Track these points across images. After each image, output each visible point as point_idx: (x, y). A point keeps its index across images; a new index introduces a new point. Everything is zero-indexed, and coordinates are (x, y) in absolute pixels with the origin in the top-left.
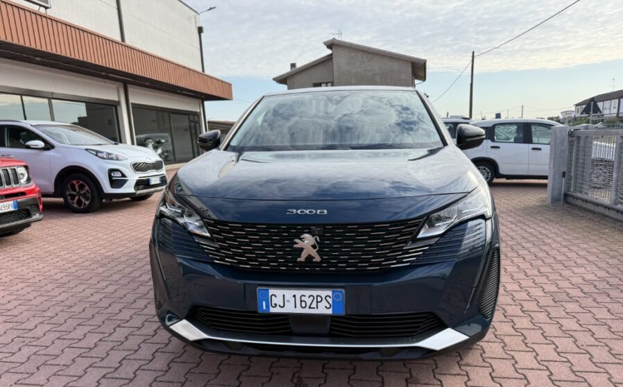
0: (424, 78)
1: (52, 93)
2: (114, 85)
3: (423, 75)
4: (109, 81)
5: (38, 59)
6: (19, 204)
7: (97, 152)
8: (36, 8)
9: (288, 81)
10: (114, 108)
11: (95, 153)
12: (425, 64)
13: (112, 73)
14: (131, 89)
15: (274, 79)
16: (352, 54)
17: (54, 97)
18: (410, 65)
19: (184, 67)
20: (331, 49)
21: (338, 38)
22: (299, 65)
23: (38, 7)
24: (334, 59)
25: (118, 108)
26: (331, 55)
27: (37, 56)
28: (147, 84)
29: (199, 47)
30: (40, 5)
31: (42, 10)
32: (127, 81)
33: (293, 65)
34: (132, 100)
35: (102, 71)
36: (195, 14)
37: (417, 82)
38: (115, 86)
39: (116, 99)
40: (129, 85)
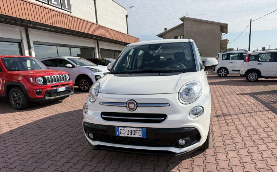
0: (227, 32)
1: (71, 45)
2: (93, 41)
3: (226, 31)
4: (91, 39)
5: (67, 32)
6: (67, 88)
7: (91, 68)
8: (66, 12)
9: (163, 36)
10: (93, 50)
11: (90, 69)
12: (227, 26)
13: (93, 36)
14: (100, 42)
15: (157, 36)
16: (193, 23)
17: (72, 47)
18: (220, 26)
19: (121, 33)
20: (183, 21)
21: (186, 16)
22: (168, 29)
23: (68, 12)
24: (184, 25)
25: (95, 50)
26: (183, 24)
27: (66, 31)
28: (106, 40)
29: (126, 23)
30: (68, 11)
31: (69, 13)
32: (98, 39)
33: (166, 29)
34: (100, 47)
35: (89, 36)
36: (125, 10)
37: (223, 34)
39: (93, 46)
40: (99, 41)
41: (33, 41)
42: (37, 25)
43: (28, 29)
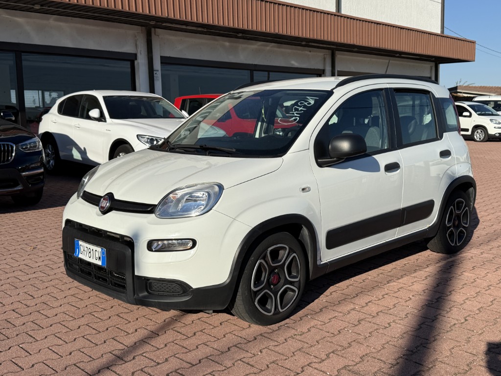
1: (255, 65)
2: (319, 53)
5: (240, 35)
13: (311, 42)
14: (339, 56)
27: (238, 33)
32: (335, 48)
34: (338, 68)
38: (321, 54)
39: (321, 67)
40: (337, 52)
41: (161, 57)
42: (166, 22)
43: (153, 30)
